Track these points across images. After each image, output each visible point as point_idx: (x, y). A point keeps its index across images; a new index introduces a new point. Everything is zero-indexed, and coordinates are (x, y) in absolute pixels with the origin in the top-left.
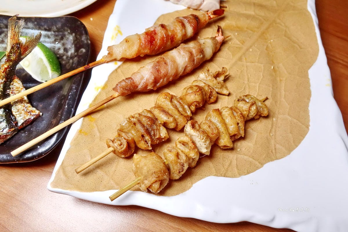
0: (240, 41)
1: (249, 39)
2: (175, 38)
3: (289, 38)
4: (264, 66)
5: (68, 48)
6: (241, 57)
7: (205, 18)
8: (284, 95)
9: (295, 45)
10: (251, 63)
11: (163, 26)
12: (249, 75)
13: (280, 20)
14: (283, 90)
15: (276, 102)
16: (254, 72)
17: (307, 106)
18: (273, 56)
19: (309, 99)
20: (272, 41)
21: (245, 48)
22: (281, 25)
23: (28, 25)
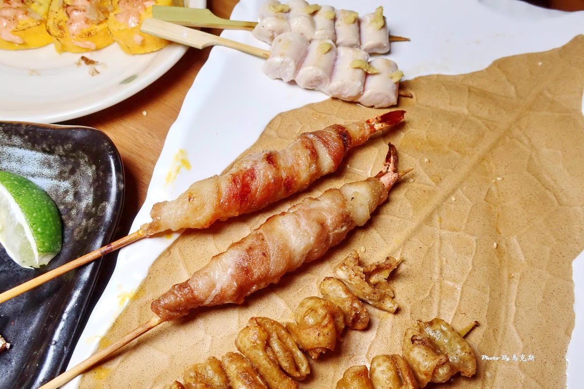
0: (431, 177)
1: (450, 170)
2: (295, 182)
3: (536, 175)
4: (477, 241)
5: (83, 192)
6: (432, 213)
7: (362, 133)
8: (513, 315)
9: (548, 192)
10: (449, 232)
11: (270, 159)
12: (444, 259)
13: (521, 129)
14: (513, 304)
15: (495, 331)
16: (456, 255)
17: (563, 351)
18: (498, 215)
19: (568, 333)
20: (499, 179)
21: (441, 194)
22: (521, 141)
23: (12, 140)
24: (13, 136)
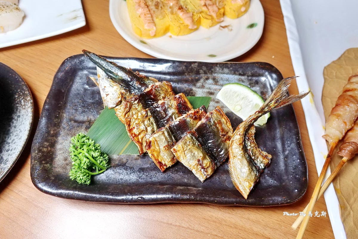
23: (224, 70)
24: (224, 69)
